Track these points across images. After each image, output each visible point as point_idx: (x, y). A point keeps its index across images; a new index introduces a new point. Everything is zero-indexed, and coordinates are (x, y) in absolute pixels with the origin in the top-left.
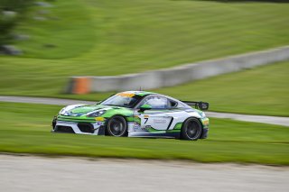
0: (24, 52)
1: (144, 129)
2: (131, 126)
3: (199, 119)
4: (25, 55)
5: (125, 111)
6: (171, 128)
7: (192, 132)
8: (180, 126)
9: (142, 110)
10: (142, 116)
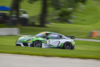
0: (75, 22)
1: (48, 46)
2: (43, 44)
3: (70, 42)
4: (75, 23)
5: (41, 39)
6: (59, 45)
7: (67, 47)
8: (63, 45)
9: (48, 39)
10: (48, 41)
